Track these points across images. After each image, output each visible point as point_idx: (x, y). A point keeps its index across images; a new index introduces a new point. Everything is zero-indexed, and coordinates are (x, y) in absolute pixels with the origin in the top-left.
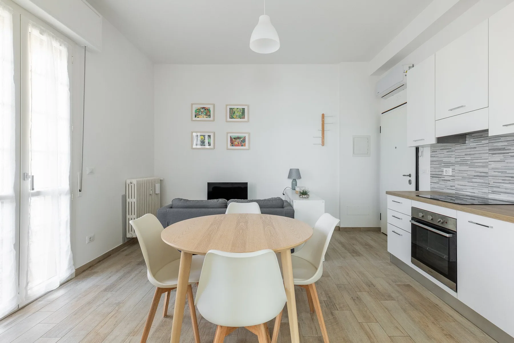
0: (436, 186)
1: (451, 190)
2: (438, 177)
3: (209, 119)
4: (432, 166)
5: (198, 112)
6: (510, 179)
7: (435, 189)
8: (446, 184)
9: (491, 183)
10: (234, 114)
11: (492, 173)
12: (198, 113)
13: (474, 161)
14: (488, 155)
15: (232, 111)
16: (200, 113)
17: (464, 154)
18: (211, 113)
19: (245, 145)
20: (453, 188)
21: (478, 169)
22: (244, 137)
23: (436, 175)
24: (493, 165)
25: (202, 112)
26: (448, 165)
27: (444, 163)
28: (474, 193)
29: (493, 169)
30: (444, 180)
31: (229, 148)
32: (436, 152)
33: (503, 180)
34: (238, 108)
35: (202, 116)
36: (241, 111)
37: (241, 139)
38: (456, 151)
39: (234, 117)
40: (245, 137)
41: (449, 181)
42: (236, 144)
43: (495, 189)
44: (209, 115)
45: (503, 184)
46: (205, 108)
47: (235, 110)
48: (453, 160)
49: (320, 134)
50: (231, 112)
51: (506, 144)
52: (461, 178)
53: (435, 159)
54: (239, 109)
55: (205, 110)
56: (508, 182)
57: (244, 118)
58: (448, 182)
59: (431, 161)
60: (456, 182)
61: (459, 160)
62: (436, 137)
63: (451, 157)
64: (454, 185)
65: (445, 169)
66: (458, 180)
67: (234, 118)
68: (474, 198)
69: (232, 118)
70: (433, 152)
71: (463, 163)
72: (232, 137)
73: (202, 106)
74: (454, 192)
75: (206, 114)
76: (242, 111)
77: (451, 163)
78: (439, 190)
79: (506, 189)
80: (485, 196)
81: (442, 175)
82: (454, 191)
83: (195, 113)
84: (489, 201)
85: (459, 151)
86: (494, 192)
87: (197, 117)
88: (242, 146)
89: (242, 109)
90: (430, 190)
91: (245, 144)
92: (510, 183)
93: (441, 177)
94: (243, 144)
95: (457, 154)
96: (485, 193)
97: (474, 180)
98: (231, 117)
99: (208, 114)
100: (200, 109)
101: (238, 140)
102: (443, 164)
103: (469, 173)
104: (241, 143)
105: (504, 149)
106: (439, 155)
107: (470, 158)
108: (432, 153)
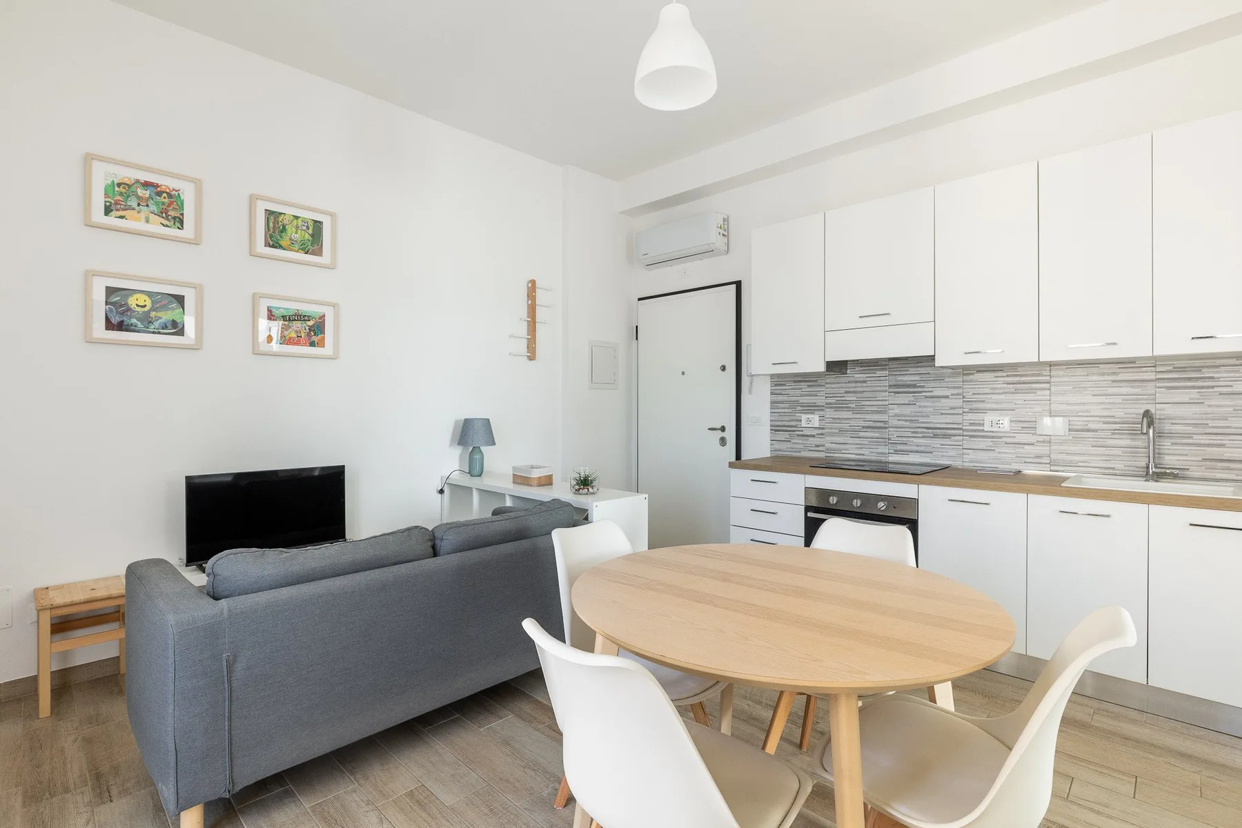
0: (784, 446)
1: (816, 452)
2: (789, 431)
3: (173, 232)
4: (773, 411)
5: (121, 194)
6: (925, 430)
7: (781, 453)
8: (806, 442)
9: (894, 438)
10: (282, 232)
11: (895, 422)
12: (119, 198)
13: (863, 403)
14: (887, 394)
15: (276, 222)
16: (133, 202)
17: (842, 391)
18: (185, 212)
19: (321, 344)
20: (820, 449)
21: (869, 417)
22: (320, 318)
23: (784, 426)
24: (897, 410)
25: (139, 197)
26: (811, 408)
27: (802, 406)
28: (863, 455)
29: (896, 415)
30: (803, 436)
31: (261, 349)
32: (785, 385)
33: (912, 432)
34: (297, 218)
35: (142, 215)
36: (308, 228)
37: (311, 323)
38: (827, 386)
39: (283, 243)
40: (324, 316)
41: (814, 436)
42: (290, 338)
43: (900, 447)
44: (174, 218)
45: (912, 439)
46: (157, 186)
47: (286, 222)
48: (821, 400)
49: (523, 330)
50: (271, 225)
51: (917, 378)
52: (837, 431)
53: (780, 398)
54: (300, 220)
55: (159, 194)
56: (920, 435)
57: (319, 252)
58: (810, 439)
59: (772, 402)
60: (828, 438)
61: (833, 400)
62: (826, 360)
63: (816, 396)
64: (823, 443)
65: (804, 417)
66: (832, 434)
67: (282, 247)
68: (862, 464)
69: (273, 246)
70: (776, 385)
71: (840, 406)
72: (274, 310)
73: (145, 177)
74: (822, 455)
75: (163, 213)
76: (311, 228)
77: (819, 406)
78: (793, 454)
79: (917, 446)
80: (883, 459)
81: (797, 427)
82: (824, 453)
83: (106, 195)
84: (890, 465)
85: (833, 386)
86: (897, 452)
87: (114, 213)
88: (312, 344)
89: (311, 224)
90: (769, 456)
91: (323, 338)
92: (923, 437)
93: (794, 431)
94: (315, 339)
95: (829, 390)
96: (882, 453)
97: (861, 434)
98: (273, 243)
99: (172, 213)
100: (129, 186)
101: (297, 325)
102: (799, 408)
103: (853, 423)
104: (308, 335)
105: (915, 386)
106: (791, 392)
107: (855, 399)
108: (773, 388)
